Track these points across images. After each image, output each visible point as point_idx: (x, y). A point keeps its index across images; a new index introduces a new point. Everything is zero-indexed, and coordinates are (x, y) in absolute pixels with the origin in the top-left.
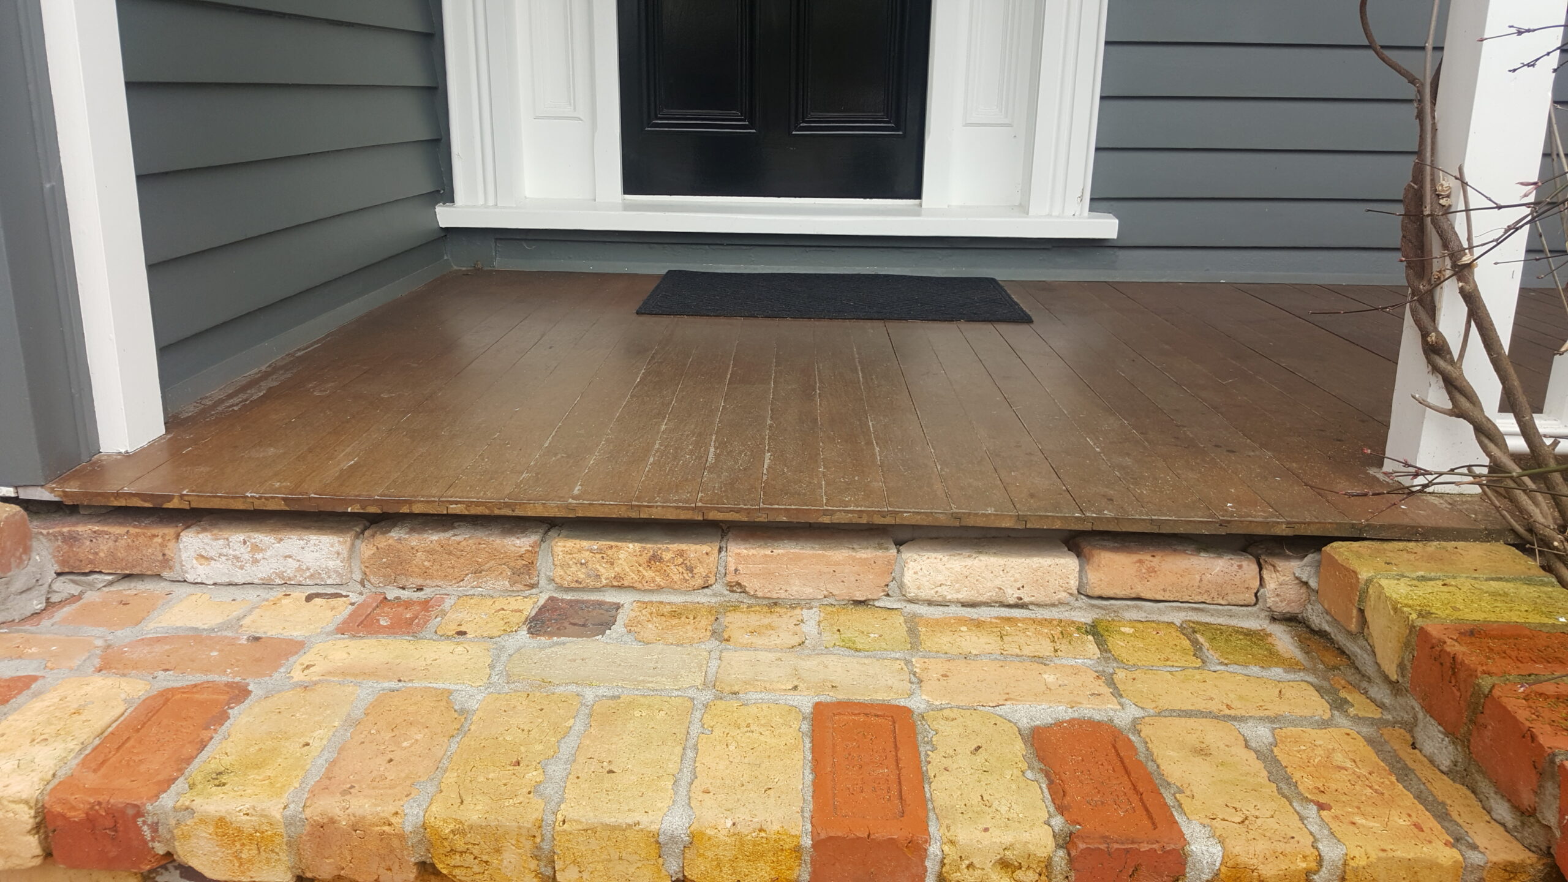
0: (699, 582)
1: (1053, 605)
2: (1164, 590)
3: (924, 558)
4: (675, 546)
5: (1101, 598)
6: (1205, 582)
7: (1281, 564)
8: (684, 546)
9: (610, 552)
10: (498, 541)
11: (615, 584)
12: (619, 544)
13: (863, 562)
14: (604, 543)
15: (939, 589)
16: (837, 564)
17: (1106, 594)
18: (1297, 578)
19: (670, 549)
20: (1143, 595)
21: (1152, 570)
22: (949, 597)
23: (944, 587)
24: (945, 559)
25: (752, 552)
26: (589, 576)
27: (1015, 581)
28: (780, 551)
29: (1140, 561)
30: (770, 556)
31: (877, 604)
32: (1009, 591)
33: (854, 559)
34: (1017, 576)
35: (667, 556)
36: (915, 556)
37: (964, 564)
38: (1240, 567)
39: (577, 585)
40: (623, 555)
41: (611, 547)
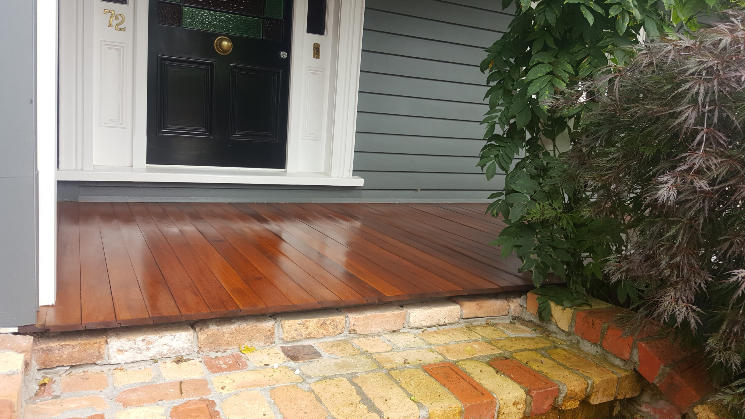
0: (339, 331)
1: (454, 323)
2: (484, 313)
3: (416, 311)
4: (331, 318)
5: (467, 319)
6: (495, 309)
7: (514, 300)
8: (334, 318)
9: (306, 324)
10: (260, 325)
11: (308, 337)
12: (310, 320)
13: (397, 315)
14: (304, 320)
15: (421, 322)
16: (388, 317)
17: (468, 317)
18: (519, 304)
19: (329, 319)
20: (479, 316)
21: (481, 307)
22: (424, 325)
23: (423, 321)
24: (423, 310)
25: (359, 316)
26: (298, 335)
27: (444, 316)
28: (369, 315)
29: (478, 304)
30: (366, 317)
31: (401, 331)
32: (442, 320)
33: (394, 314)
34: (444, 314)
35: (328, 322)
36: (412, 311)
37: (428, 312)
38: (504, 302)
39: (293, 340)
40: (311, 324)
41: (307, 321)
